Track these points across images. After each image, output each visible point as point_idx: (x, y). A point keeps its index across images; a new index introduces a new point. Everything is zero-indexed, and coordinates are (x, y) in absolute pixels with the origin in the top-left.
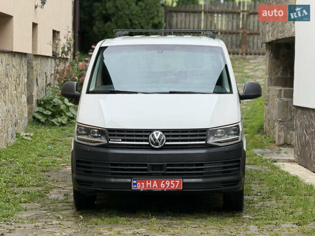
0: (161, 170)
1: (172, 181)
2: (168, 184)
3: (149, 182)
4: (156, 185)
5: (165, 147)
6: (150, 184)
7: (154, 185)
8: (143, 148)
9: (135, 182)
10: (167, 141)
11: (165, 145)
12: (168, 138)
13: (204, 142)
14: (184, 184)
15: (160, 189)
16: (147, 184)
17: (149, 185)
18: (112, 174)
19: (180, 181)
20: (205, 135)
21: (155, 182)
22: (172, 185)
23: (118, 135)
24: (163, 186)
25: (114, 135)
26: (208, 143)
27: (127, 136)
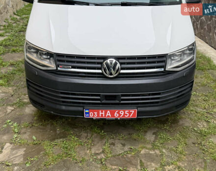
1: (126, 111)
4: (110, 115)
5: (121, 76)
6: (103, 113)
7: (107, 115)
8: (95, 77)
9: (87, 111)
10: (122, 69)
12: (123, 66)
13: (163, 69)
15: (114, 118)
16: (100, 113)
19: (135, 111)
21: (108, 112)
22: (127, 115)
23: (68, 61)
24: (116, 115)
25: (63, 61)
26: (166, 69)
27: (78, 62)
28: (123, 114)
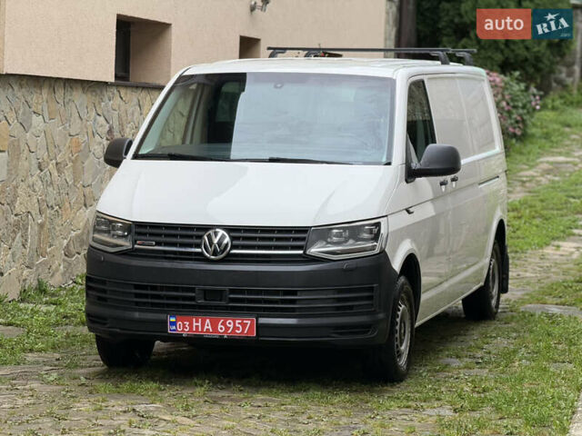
0: (221, 300)
1: (237, 321)
2: (230, 325)
3: (197, 322)
4: (210, 327)
5: (230, 259)
6: (199, 324)
7: (206, 327)
8: (191, 260)
9: (173, 320)
10: (234, 247)
11: (229, 255)
12: (235, 242)
13: (301, 252)
14: (259, 326)
15: (216, 335)
16: (195, 324)
17: (197, 327)
18: (137, 303)
19: (252, 321)
20: (303, 239)
21: (208, 321)
22: (238, 328)
23: (151, 235)
24: (221, 329)
25: (145, 234)
26: (307, 253)
27: (166, 235)
28: (231, 326)
